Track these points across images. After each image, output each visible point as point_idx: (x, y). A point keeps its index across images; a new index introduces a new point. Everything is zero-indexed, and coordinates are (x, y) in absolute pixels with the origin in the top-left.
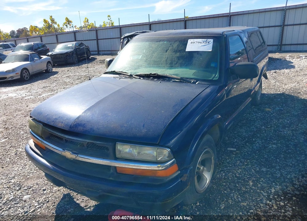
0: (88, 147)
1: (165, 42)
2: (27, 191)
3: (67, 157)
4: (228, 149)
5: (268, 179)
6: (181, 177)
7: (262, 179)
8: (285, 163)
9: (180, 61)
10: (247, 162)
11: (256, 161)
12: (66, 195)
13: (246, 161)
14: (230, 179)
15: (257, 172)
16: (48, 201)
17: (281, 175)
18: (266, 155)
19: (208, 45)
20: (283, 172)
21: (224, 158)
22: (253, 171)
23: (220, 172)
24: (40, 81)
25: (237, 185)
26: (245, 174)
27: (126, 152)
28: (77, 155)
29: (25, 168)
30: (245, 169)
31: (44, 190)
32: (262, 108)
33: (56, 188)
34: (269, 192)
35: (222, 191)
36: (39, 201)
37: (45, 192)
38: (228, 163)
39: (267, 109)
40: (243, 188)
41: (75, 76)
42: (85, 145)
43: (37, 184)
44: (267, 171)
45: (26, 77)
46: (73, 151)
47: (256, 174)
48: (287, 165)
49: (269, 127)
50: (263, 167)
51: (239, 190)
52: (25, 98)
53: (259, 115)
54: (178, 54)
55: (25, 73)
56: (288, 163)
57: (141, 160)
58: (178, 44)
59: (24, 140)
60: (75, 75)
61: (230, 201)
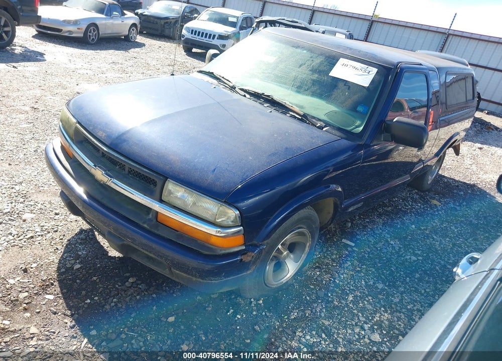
0: (129, 172)
1: (305, 52)
2: (32, 208)
3: (96, 177)
4: (344, 240)
5: (378, 301)
6: (242, 255)
7: (370, 298)
8: (416, 286)
9: (314, 88)
10: (361, 268)
11: (375, 270)
12: (84, 230)
13: (360, 265)
14: (324, 282)
15: (367, 285)
16: (56, 231)
17: (401, 300)
18: (395, 268)
19: (366, 76)
20: (406, 298)
21: (330, 251)
22: (363, 282)
23: (315, 268)
24: (111, 51)
25: (330, 295)
26: (348, 283)
27: (177, 197)
28: (110, 178)
29: (42, 175)
30: (353, 276)
31: (56, 214)
32: (428, 197)
33: (73, 217)
34: (370, 318)
35: (304, 295)
36: (43, 226)
37: (57, 217)
38: (333, 260)
39: (435, 202)
40: (336, 300)
41: (167, 59)
42: (127, 169)
43: (50, 203)
44: (383, 290)
45: (92, 38)
46: (107, 172)
47: (365, 288)
48: (416, 290)
49: (423, 228)
50: (380, 282)
51: (328, 302)
52: (79, 71)
53: (418, 206)
54: (315, 76)
55: (92, 32)
56: (420, 289)
57: (194, 214)
58: (322, 60)
59: (54, 134)
60: (167, 56)
61: (308, 312)
